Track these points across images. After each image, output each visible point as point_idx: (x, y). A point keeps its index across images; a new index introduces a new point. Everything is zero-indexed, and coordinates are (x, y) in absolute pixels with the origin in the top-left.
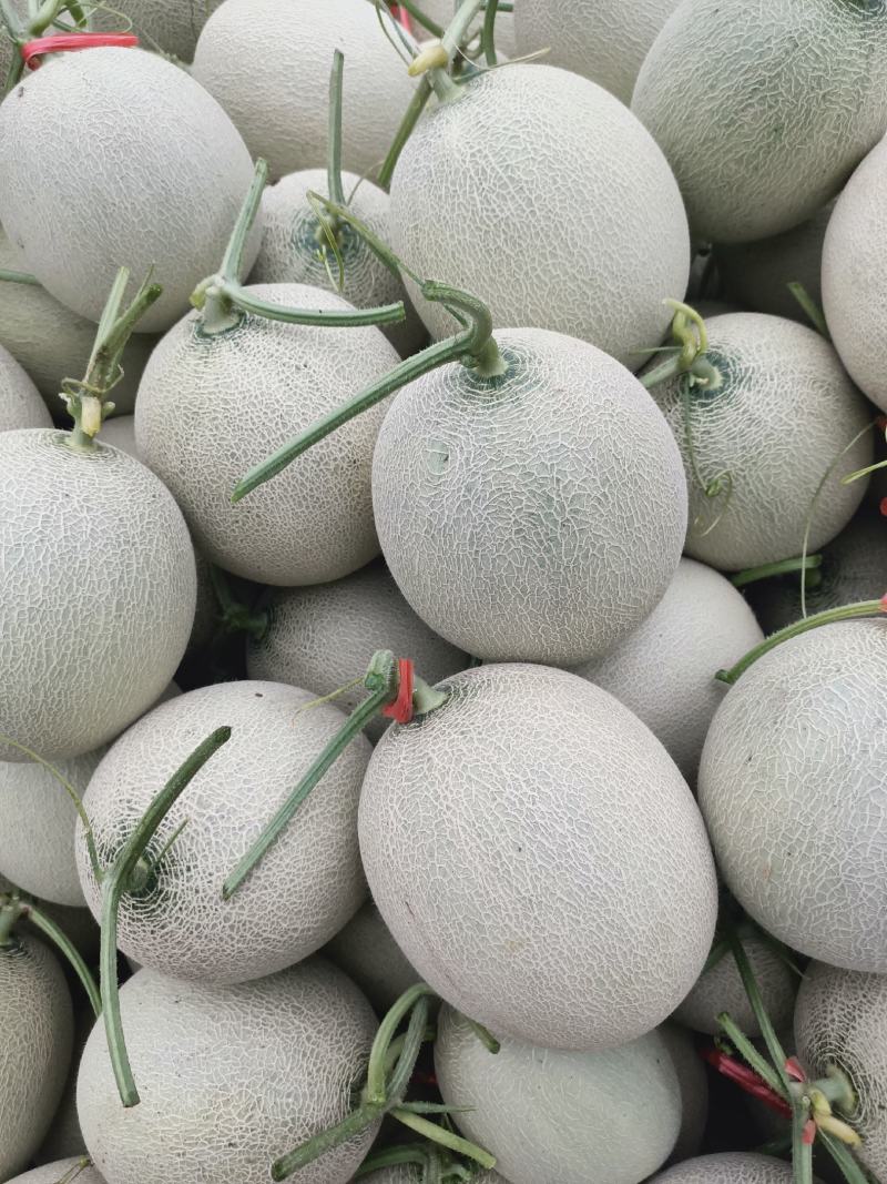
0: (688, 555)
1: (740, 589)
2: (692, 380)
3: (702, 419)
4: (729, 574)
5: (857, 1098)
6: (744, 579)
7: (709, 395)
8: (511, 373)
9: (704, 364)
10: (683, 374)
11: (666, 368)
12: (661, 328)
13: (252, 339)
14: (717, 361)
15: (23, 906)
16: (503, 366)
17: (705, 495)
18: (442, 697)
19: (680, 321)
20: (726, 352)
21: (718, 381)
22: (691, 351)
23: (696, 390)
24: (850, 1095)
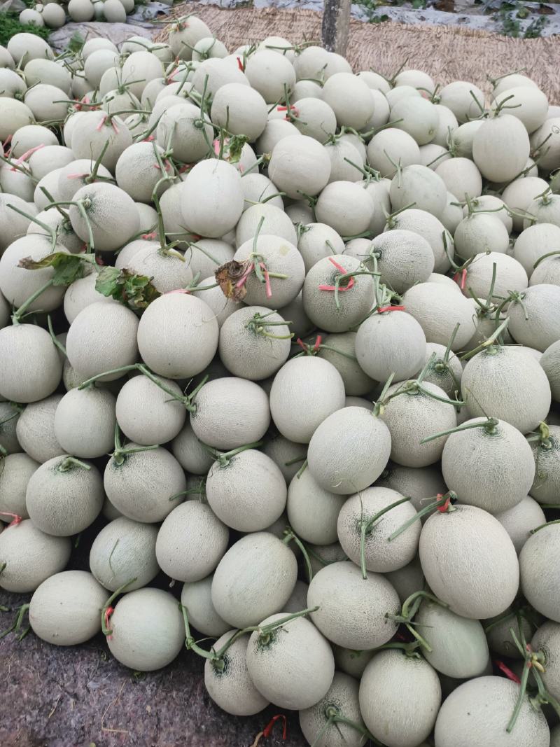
0: (530, 494)
1: (543, 509)
2: (543, 444)
3: (542, 456)
4: (540, 504)
5: (546, 659)
6: (545, 507)
7: (547, 449)
8: (496, 433)
9: (547, 441)
10: (540, 441)
11: (536, 438)
12: (536, 426)
13: (422, 399)
14: (551, 440)
15: (294, 536)
16: (494, 431)
17: (540, 477)
18: (454, 509)
19: (542, 427)
20: (554, 439)
21: (550, 446)
22: (544, 436)
23: (543, 447)
24: (544, 659)
